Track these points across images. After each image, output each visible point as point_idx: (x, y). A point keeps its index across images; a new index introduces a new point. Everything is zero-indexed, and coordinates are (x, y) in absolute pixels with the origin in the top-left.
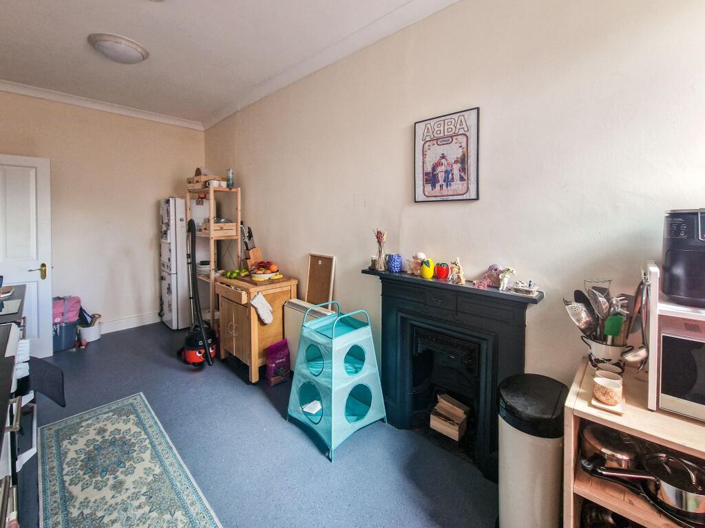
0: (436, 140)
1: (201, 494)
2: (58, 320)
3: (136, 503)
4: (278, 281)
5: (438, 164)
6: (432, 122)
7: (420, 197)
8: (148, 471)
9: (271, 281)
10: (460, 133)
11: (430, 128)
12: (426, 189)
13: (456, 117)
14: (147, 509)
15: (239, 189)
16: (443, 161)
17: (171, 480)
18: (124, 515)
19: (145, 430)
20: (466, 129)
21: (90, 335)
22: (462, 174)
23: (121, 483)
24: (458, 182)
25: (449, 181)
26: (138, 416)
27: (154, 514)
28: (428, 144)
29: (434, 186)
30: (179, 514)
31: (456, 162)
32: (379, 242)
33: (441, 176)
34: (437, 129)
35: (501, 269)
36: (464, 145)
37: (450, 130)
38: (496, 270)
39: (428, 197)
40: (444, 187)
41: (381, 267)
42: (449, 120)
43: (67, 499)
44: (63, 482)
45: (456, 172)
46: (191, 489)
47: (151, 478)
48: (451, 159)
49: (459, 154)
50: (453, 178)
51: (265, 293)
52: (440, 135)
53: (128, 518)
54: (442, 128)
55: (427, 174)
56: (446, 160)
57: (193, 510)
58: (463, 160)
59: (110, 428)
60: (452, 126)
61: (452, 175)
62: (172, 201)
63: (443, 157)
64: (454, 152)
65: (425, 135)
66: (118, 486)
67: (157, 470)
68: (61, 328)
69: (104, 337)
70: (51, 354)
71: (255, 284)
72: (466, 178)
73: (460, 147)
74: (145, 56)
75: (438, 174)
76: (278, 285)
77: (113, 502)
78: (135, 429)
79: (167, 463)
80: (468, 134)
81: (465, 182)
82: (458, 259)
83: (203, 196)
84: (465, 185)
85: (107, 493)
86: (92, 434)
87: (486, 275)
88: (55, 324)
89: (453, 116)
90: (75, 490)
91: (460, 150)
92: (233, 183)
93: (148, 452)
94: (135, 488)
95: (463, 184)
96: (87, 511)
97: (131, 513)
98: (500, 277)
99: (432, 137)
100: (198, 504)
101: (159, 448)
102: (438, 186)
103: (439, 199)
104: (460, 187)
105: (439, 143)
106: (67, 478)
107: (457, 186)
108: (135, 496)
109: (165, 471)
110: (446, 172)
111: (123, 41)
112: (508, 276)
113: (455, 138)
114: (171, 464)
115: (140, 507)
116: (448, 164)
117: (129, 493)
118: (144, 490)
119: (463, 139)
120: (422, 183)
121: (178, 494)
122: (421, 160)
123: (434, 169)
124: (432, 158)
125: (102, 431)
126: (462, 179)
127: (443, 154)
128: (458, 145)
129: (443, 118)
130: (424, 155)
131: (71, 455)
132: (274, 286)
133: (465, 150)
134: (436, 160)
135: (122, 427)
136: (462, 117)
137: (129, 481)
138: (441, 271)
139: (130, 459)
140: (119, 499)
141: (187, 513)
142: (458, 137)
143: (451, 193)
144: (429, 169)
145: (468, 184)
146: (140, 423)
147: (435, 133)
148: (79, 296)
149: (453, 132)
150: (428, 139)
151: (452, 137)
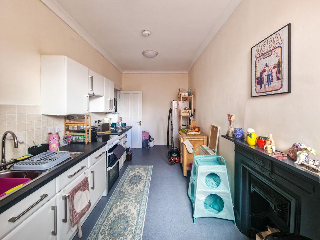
0: (263, 56)
1: (147, 203)
2: (143, 138)
3: (133, 196)
4: (197, 136)
5: (264, 71)
6: (260, 45)
7: (254, 94)
8: (140, 188)
9: (194, 135)
10: (277, 46)
11: (259, 49)
12: (257, 88)
13: (274, 36)
14: (134, 199)
15: (193, 96)
16: (267, 68)
17: (143, 195)
18: (129, 197)
19: (147, 177)
20: (281, 43)
21: (151, 144)
22: (278, 75)
23: (133, 188)
24: (276, 81)
25: (269, 81)
26: (148, 172)
27: (134, 201)
28: (258, 59)
29: (261, 86)
30: (138, 205)
31: (274, 67)
32: (230, 120)
33: (265, 79)
34: (263, 48)
35: (301, 148)
36: (279, 54)
37: (270, 46)
38: (297, 147)
39: (258, 93)
40: (267, 85)
41: (231, 135)
42: (270, 40)
43: (123, 185)
44: (124, 181)
45: (274, 75)
46: (145, 200)
47: (139, 191)
48: (271, 66)
49: (276, 61)
50: (272, 79)
51: (190, 140)
52: (265, 52)
53: (129, 198)
54: (266, 47)
55: (257, 79)
56: (268, 67)
57: (142, 207)
58: (279, 66)
59: (140, 173)
60: (272, 44)
61: (272, 77)
62: (173, 102)
63: (267, 66)
64: (272, 61)
65: (257, 54)
66: (132, 189)
67: (142, 190)
68: (144, 140)
69: (155, 146)
70: (141, 148)
71: (187, 135)
72: (280, 77)
73: (277, 56)
74: (157, 54)
75: (263, 78)
76: (196, 137)
77: (129, 192)
78: (145, 176)
79: (145, 189)
80: (282, 46)
81: (280, 81)
82: (271, 135)
83: (185, 99)
84: (280, 83)
85: (130, 189)
86: (136, 173)
87: (291, 150)
88: (143, 139)
89: (272, 36)
90: (125, 184)
91: (277, 58)
92: (191, 93)
93: (143, 183)
94: (135, 191)
95: (278, 82)
96: (124, 191)
97: (130, 197)
98: (298, 153)
99: (260, 54)
100: (144, 205)
101: (146, 184)
102: (263, 85)
103: (264, 94)
104: (277, 84)
105: (264, 57)
106: (126, 181)
107: (275, 84)
108: (134, 194)
109: (143, 191)
110: (268, 75)
111: (150, 51)
112: (305, 153)
113: (274, 51)
114: (146, 190)
115: (133, 197)
116: (269, 70)
117: (133, 192)
118: (136, 193)
119: (279, 50)
120: (255, 84)
121: (142, 199)
122: (255, 71)
123: (261, 75)
124: (260, 68)
125: (138, 172)
126: (278, 79)
127: (266, 64)
128: (276, 55)
129: (267, 40)
130: (256, 67)
131: (130, 175)
132: (194, 137)
133: (280, 57)
134: (262, 69)
135: (143, 173)
136: (278, 35)
137: (135, 188)
138: (261, 142)
139: (139, 183)
140: (130, 192)
141: (140, 206)
142: (276, 50)
143: (271, 89)
144: (258, 75)
145: (282, 82)
146: (147, 175)
147: (262, 51)
148: (149, 132)
149: (272, 47)
150: (258, 56)
151: (271, 51)
